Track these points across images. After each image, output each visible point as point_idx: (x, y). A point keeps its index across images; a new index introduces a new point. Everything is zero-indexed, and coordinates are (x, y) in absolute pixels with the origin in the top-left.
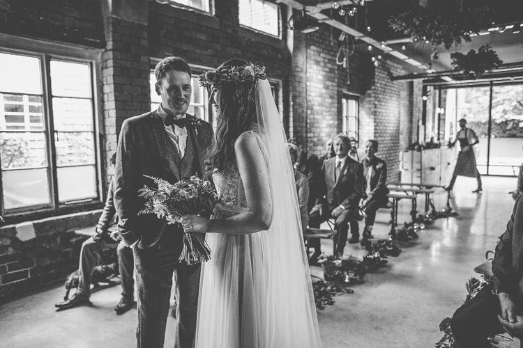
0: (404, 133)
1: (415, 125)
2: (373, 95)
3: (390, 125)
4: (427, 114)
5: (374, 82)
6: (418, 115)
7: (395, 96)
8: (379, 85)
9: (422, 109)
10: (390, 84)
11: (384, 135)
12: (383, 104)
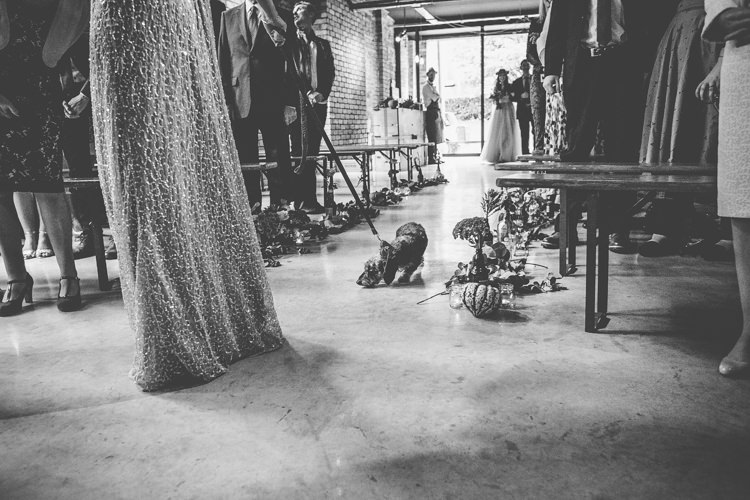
0: (371, 95)
1: (386, 86)
2: (324, 27)
3: (351, 76)
4: (402, 74)
5: (326, 7)
6: (389, 72)
7: (357, 34)
8: (332, 12)
9: (394, 65)
10: (349, 15)
11: (344, 90)
12: (340, 42)
